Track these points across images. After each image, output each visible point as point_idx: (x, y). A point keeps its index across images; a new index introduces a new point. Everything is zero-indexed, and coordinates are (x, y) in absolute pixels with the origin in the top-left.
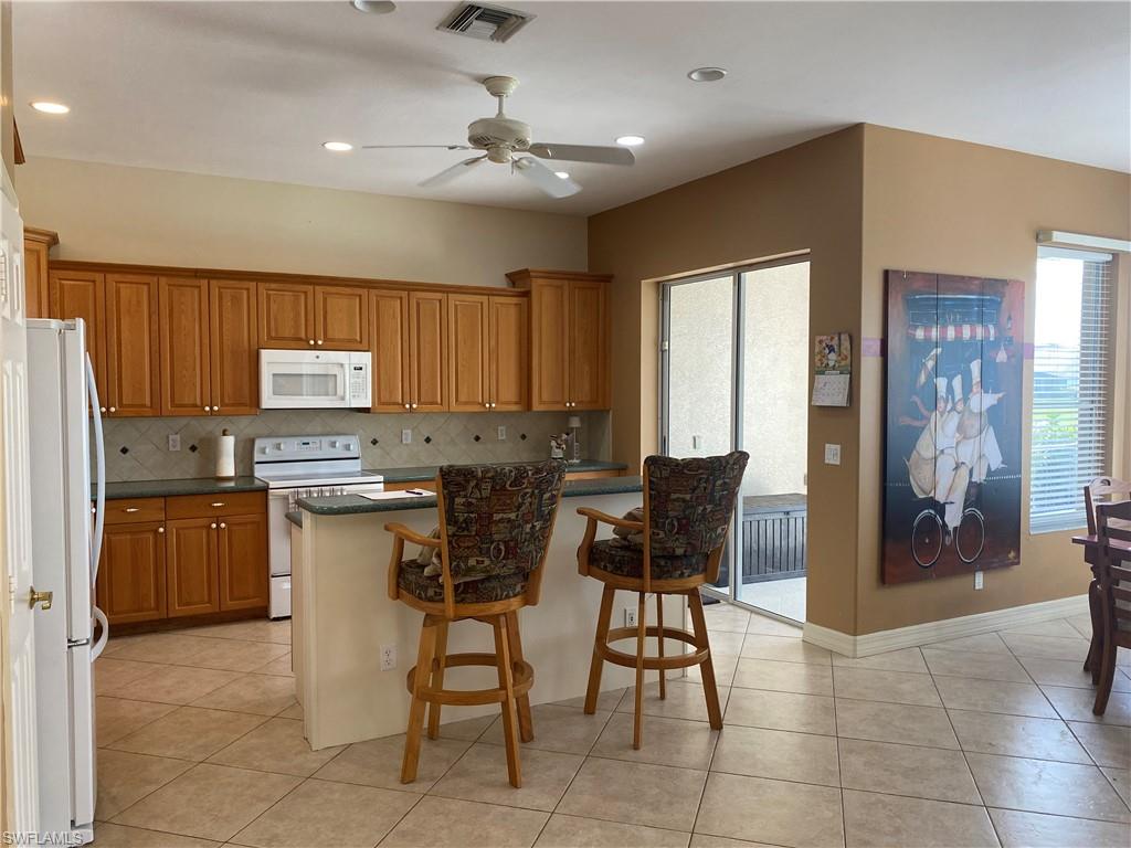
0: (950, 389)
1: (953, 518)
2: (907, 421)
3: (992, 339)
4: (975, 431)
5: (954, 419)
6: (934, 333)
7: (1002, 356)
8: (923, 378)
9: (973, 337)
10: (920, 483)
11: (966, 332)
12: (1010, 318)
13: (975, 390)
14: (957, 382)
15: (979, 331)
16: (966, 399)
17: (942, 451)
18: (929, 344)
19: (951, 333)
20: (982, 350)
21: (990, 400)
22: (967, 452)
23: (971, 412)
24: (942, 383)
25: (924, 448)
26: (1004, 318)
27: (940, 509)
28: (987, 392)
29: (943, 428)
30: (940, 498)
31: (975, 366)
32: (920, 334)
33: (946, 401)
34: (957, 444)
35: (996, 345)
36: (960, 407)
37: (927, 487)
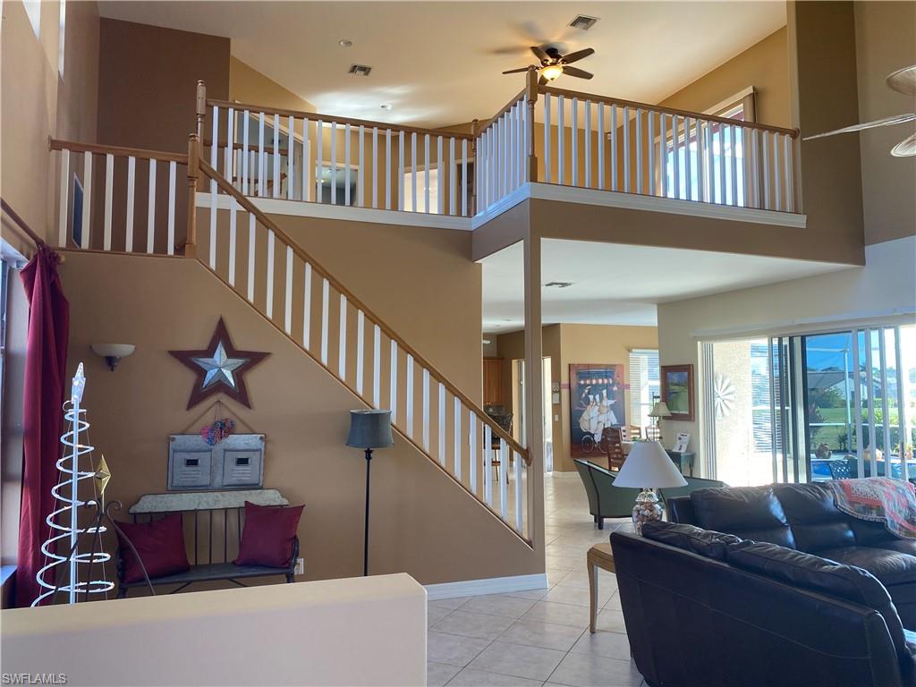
0: (594, 399)
1: (598, 438)
2: (578, 408)
3: (611, 383)
4: (605, 411)
5: (597, 408)
6: (588, 382)
7: (615, 388)
8: (584, 395)
9: (603, 382)
10: (584, 427)
11: (600, 381)
12: (618, 377)
13: (604, 399)
14: (597, 397)
15: (606, 381)
16: (601, 402)
17: (592, 418)
18: (586, 385)
19: (594, 382)
20: (607, 386)
21: (612, 402)
22: (602, 418)
23: (604, 407)
24: (591, 397)
25: (585, 416)
26: (616, 376)
27: (593, 436)
28: (609, 399)
29: (592, 410)
30: (592, 432)
31: (604, 392)
32: (582, 382)
33: (594, 402)
34: (598, 415)
35: (613, 385)
36: (599, 404)
37: (587, 428)
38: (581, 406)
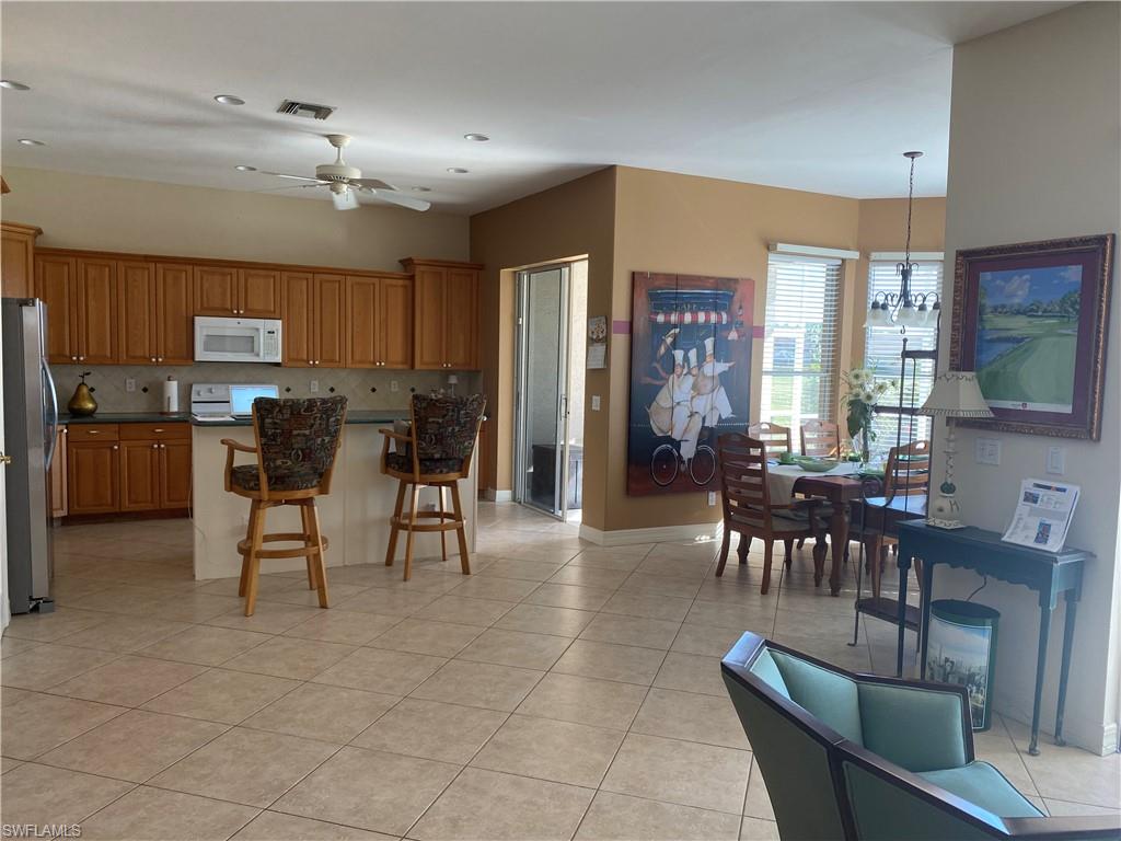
0: (686, 359)
1: (688, 451)
2: (648, 380)
3: (724, 322)
5: (690, 380)
6: (674, 318)
7: (733, 335)
8: (662, 350)
9: (707, 320)
10: (658, 424)
11: (702, 317)
12: (741, 308)
13: (708, 359)
14: (693, 354)
15: (713, 317)
16: (700, 365)
17: (678, 403)
18: (668, 326)
19: (688, 318)
20: (715, 330)
22: (701, 404)
23: (705, 376)
24: (679, 355)
25: (663, 399)
27: (677, 445)
28: (718, 361)
29: (679, 386)
30: (676, 435)
31: (709, 343)
32: (661, 318)
33: (683, 367)
34: (692, 398)
35: (728, 327)
36: (695, 372)
37: (664, 429)
38: (654, 374)
